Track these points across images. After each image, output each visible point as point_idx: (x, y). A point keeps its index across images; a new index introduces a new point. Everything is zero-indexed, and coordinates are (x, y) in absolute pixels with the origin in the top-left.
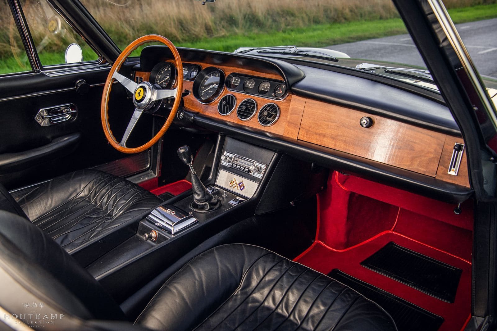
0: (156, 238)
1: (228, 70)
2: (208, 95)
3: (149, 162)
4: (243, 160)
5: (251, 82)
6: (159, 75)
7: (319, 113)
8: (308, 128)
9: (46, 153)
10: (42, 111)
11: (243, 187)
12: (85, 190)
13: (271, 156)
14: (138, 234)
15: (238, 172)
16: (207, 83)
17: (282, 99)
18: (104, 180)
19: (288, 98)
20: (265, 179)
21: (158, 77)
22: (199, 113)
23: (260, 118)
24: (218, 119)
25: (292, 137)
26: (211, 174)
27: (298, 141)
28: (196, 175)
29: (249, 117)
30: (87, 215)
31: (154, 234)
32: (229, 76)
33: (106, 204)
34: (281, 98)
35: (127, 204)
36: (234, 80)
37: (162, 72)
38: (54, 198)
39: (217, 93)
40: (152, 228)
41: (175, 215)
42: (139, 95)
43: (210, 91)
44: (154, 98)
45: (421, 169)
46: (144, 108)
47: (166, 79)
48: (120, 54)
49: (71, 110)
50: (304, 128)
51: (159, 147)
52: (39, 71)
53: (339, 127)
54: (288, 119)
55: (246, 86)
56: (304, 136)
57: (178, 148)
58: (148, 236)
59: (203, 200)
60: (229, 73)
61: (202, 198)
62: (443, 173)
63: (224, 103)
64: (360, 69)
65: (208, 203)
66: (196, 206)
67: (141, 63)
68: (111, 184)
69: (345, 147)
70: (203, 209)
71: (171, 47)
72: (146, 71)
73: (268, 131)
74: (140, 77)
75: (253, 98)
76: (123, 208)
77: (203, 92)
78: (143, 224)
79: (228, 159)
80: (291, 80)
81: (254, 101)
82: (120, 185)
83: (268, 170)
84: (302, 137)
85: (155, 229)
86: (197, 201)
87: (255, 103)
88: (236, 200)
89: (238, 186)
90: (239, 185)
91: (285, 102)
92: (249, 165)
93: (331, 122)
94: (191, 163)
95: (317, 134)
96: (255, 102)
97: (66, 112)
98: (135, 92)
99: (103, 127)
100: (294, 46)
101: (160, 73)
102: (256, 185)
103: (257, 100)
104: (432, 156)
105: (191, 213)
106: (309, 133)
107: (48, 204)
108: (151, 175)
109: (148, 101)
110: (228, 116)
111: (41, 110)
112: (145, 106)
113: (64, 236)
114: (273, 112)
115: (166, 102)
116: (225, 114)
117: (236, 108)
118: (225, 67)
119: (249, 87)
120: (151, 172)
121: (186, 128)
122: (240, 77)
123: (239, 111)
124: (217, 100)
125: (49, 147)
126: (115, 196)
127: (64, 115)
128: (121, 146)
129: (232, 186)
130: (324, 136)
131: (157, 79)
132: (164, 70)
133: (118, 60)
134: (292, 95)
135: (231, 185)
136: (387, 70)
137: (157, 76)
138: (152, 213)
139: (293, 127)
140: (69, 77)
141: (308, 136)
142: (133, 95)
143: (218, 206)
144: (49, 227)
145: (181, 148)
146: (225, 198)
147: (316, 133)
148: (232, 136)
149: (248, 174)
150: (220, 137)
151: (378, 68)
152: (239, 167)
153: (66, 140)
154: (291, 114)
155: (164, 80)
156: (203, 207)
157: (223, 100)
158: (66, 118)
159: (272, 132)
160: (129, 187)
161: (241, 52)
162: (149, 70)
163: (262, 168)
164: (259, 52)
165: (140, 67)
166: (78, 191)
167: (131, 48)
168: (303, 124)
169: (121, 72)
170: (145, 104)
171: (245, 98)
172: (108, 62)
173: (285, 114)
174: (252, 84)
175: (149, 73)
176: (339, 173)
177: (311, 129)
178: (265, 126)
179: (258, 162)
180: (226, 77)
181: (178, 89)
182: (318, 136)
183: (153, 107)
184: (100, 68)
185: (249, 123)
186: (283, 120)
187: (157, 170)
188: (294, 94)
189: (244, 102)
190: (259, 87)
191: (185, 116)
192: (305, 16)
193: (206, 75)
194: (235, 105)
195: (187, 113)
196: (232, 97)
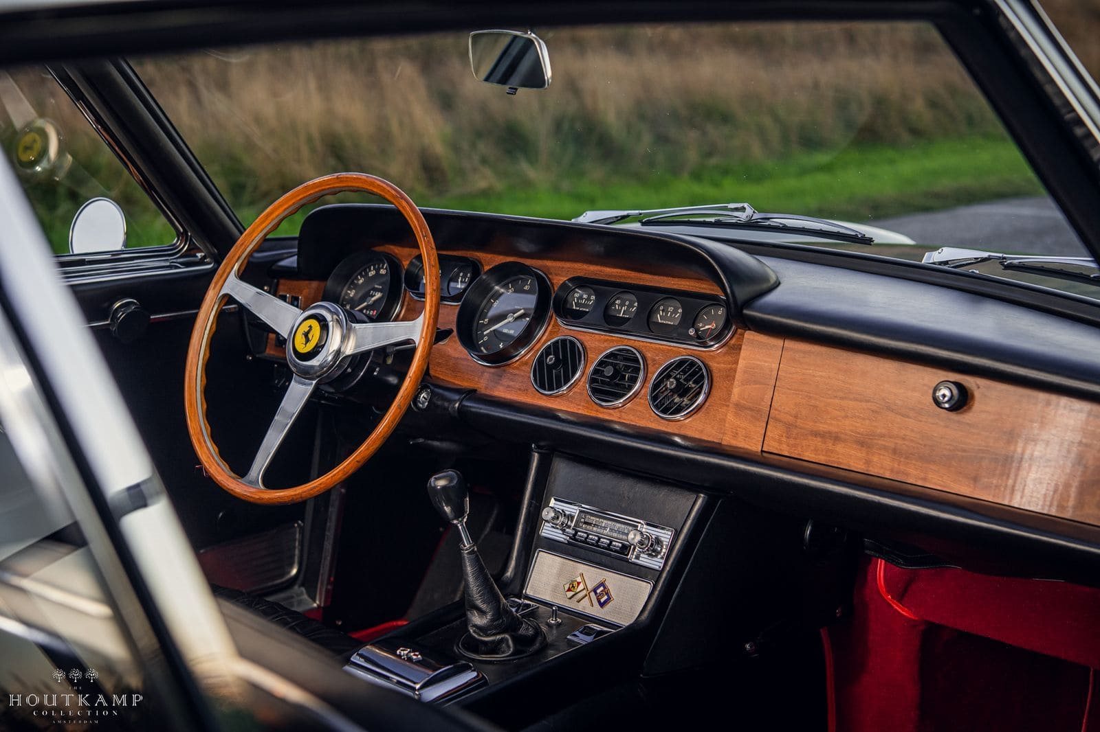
1: (560, 272)
2: (502, 341)
3: (296, 560)
4: (605, 521)
5: (627, 303)
6: (350, 289)
7: (821, 376)
8: (790, 419)
11: (606, 597)
13: (691, 505)
16: (497, 307)
17: (716, 346)
19: (733, 342)
20: (671, 568)
21: (347, 294)
22: (475, 391)
23: (654, 398)
24: (532, 405)
25: (747, 446)
26: (513, 563)
27: (765, 454)
28: (477, 556)
29: (624, 395)
32: (564, 285)
34: (712, 343)
36: (579, 299)
37: (361, 281)
39: (525, 338)
41: (420, 661)
42: (307, 340)
43: (505, 331)
44: (350, 349)
46: (318, 376)
47: (374, 299)
48: (241, 233)
50: (779, 421)
51: (330, 510)
53: (876, 412)
55: (612, 313)
56: (780, 442)
57: (429, 478)
59: (495, 628)
60: (562, 278)
61: (492, 620)
63: (551, 359)
64: (934, 263)
65: (510, 636)
66: (474, 646)
67: (299, 254)
69: (896, 466)
70: (498, 654)
71: (405, 211)
72: (311, 279)
73: (676, 431)
74: (294, 294)
75: (633, 345)
77: (485, 333)
79: (562, 519)
80: (742, 293)
81: (635, 352)
83: (680, 542)
84: (775, 444)
86: (477, 631)
87: (639, 357)
88: (588, 631)
89: (592, 594)
90: (596, 593)
91: (725, 354)
92: (623, 533)
93: (856, 400)
94: (465, 520)
95: (816, 434)
96: (638, 354)
98: (293, 333)
99: (192, 431)
100: (746, 205)
101: (352, 283)
102: (644, 588)
103: (644, 350)
106: (794, 432)
108: (305, 600)
109: (330, 358)
110: (562, 395)
112: (323, 369)
114: (691, 383)
115: (381, 362)
116: (553, 390)
117: (583, 373)
118: (549, 263)
119: (621, 315)
120: (302, 593)
121: (430, 442)
122: (594, 290)
123: (593, 381)
124: (527, 355)
128: (250, 487)
129: (573, 595)
130: (836, 438)
131: (343, 301)
132: (367, 274)
133: (242, 245)
134: (745, 330)
135: (571, 593)
137: (344, 292)
138: (352, 659)
139: (749, 417)
141: (792, 441)
142: (286, 339)
143: (537, 645)
145: (437, 476)
146: (554, 627)
147: (812, 431)
148: (572, 452)
149: (620, 558)
150: (536, 456)
151: (984, 260)
152: (596, 539)
154: (744, 383)
155: (365, 304)
156: (494, 648)
157: (547, 352)
159: (690, 433)
162: (323, 278)
163: (662, 539)
164: (644, 223)
165: (295, 265)
168: (776, 410)
169: (244, 276)
170: (321, 366)
171: (611, 344)
172: (200, 251)
173: (725, 385)
174: (631, 306)
175: (322, 284)
176: (885, 564)
177: (799, 420)
178: (669, 421)
179: (648, 524)
180: (556, 289)
181: (427, 316)
182: (819, 439)
183: (344, 374)
184: (177, 267)
185: (621, 411)
186: (720, 400)
187: (322, 584)
188: (750, 330)
189: (607, 356)
190: (650, 311)
191: (434, 400)
192: (767, 121)
193: (497, 285)
194: (582, 366)
195: (440, 391)
196: (572, 344)
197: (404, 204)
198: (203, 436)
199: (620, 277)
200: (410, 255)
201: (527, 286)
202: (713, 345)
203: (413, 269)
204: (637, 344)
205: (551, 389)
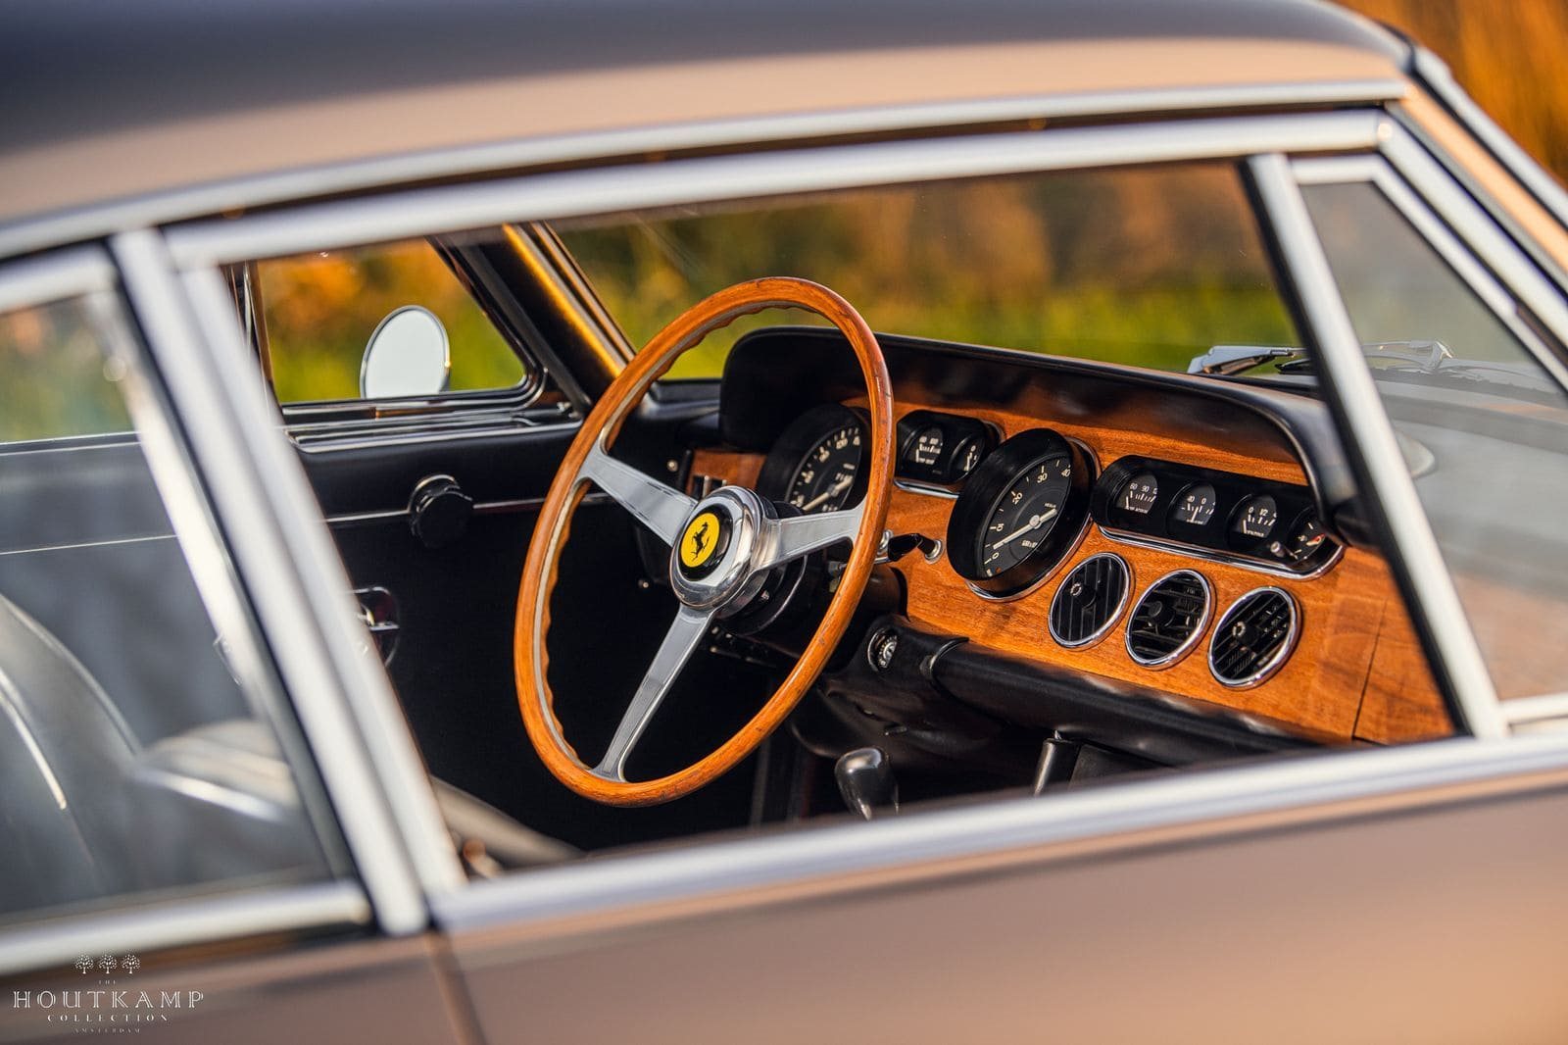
1: (1113, 445)
5: (1204, 501)
6: (805, 469)
8: (1395, 686)
17: (1317, 571)
19: (1339, 563)
21: (801, 478)
22: (967, 640)
23: (1217, 655)
24: (1048, 665)
25: (1335, 730)
27: (1358, 743)
29: (1175, 649)
32: (1114, 471)
34: (1312, 567)
36: (1135, 492)
37: (824, 457)
39: (1052, 555)
42: (700, 546)
43: (1026, 543)
44: (768, 558)
46: (715, 606)
47: (839, 487)
50: (1380, 689)
54: (1325, 654)
55: (1180, 516)
56: (1378, 723)
57: (840, 755)
60: (1112, 456)
63: (1077, 589)
72: (743, 449)
73: (1241, 706)
74: (716, 477)
75: (1195, 568)
77: (995, 547)
81: (1201, 580)
84: (1372, 727)
87: (1206, 589)
91: (1327, 582)
95: (1426, 710)
96: (1204, 584)
100: (1435, 344)
101: (810, 460)
103: (1214, 579)
106: (1398, 707)
109: (733, 576)
110: (1090, 647)
112: (722, 592)
114: (1272, 630)
116: (1078, 639)
117: (1124, 613)
118: (1102, 433)
119: (1192, 521)
122: (1158, 478)
123: (1135, 625)
124: (1051, 582)
128: (603, 780)
131: (794, 488)
132: (834, 444)
133: (613, 397)
137: (795, 476)
139: (1339, 684)
141: (1393, 722)
142: (671, 549)
145: (854, 752)
150: (1051, 748)
154: (1339, 629)
155: (825, 496)
157: (1078, 576)
165: (716, 425)
168: (1376, 672)
170: (720, 589)
171: (1170, 567)
172: (565, 400)
173: (1319, 634)
174: (1208, 506)
177: (1405, 689)
178: (1230, 687)
183: (756, 603)
184: (525, 425)
185: (1170, 674)
186: (1310, 657)
189: (1163, 585)
190: (1234, 515)
191: (902, 653)
193: (1022, 468)
194: (1122, 603)
195: (912, 639)
196: (1116, 565)
199: (1200, 459)
201: (1066, 471)
204: (1206, 568)
205: (1075, 637)
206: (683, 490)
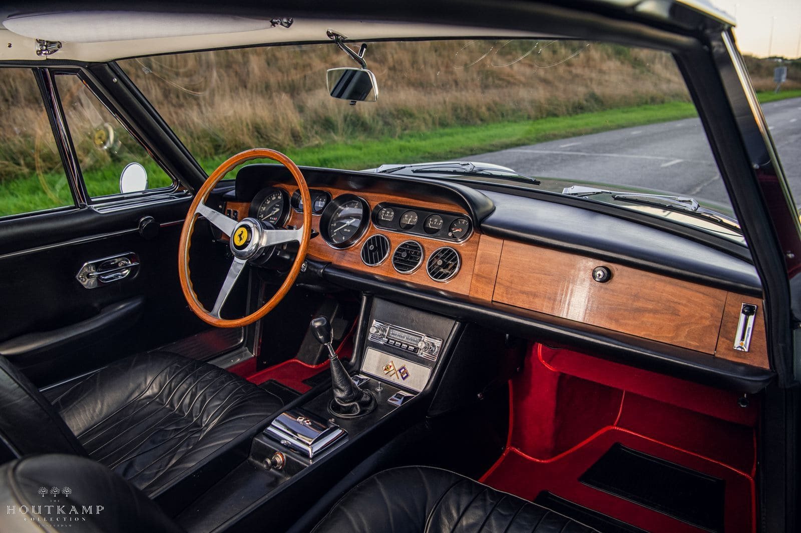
0: (282, 465)
1: (375, 199)
2: (343, 236)
3: (243, 334)
4: (404, 334)
5: (412, 216)
6: (263, 207)
7: (525, 261)
8: (508, 284)
9: (92, 330)
10: (87, 266)
11: (406, 375)
12: (154, 385)
13: (450, 327)
14: (251, 459)
15: (397, 352)
17: (463, 241)
18: (182, 369)
19: (471, 239)
20: (442, 362)
21: (261, 209)
22: (331, 263)
23: (430, 270)
24: (363, 272)
25: (484, 298)
26: (355, 355)
27: (494, 303)
28: (337, 360)
29: (412, 267)
30: (161, 427)
31: (279, 459)
32: (377, 207)
33: (189, 407)
35: (223, 408)
36: (385, 214)
37: (268, 203)
38: (105, 400)
39: (357, 234)
40: (277, 450)
41: (310, 425)
42: (241, 239)
43: (345, 230)
44: (264, 243)
45: (692, 343)
46: (247, 258)
47: (275, 212)
48: (206, 179)
49: (130, 262)
50: (502, 284)
52: (85, 206)
53: (558, 281)
54: (476, 271)
55: (403, 222)
56: (502, 296)
57: (311, 320)
58: (271, 462)
59: (349, 399)
60: (376, 203)
61: (348, 395)
62: (726, 349)
63: (372, 247)
64: (569, 194)
65: (357, 402)
66: (337, 408)
67: (236, 189)
68: (194, 375)
70: (352, 413)
71: (290, 167)
72: (242, 201)
73: (442, 288)
74: (234, 209)
75: (416, 240)
76: (218, 413)
77: (335, 231)
78: (259, 442)
79: (380, 332)
80: (479, 214)
81: (418, 243)
82: (209, 376)
83: (446, 348)
84: (500, 297)
85: (280, 450)
86: (340, 400)
87: (420, 246)
88: (399, 396)
89: (398, 372)
90: (400, 372)
91: (467, 246)
92: (415, 341)
93: (545, 274)
94: (331, 342)
95: (523, 292)
97: (123, 265)
98: (234, 233)
99: (183, 287)
101: (264, 203)
102: (428, 371)
103: (422, 243)
104: (707, 323)
105: (333, 420)
106: (511, 291)
107: (97, 411)
108: (246, 355)
109: (254, 248)
110: (378, 266)
111: (86, 264)
112: (250, 254)
113: (127, 463)
114: (450, 261)
115: (280, 248)
117: (389, 255)
118: (367, 194)
119: (409, 223)
120: (246, 350)
121: (307, 285)
122: (393, 209)
123: (395, 259)
124: (359, 244)
125: (97, 320)
126: (203, 394)
127: (120, 271)
128: (214, 318)
130: (535, 295)
131: (259, 215)
132: (271, 198)
133: (205, 187)
134: (481, 234)
135: (386, 372)
136: (617, 196)
138: (273, 423)
139: (484, 282)
140: (129, 213)
141: (509, 296)
142: (229, 238)
143: (372, 407)
144: (101, 449)
145: (316, 319)
146: (380, 393)
147: (521, 291)
148: (384, 297)
149: (413, 354)
150: (365, 298)
151: (598, 193)
152: (400, 344)
153: (122, 308)
154: (481, 263)
155: (271, 214)
156: (349, 410)
157: (369, 243)
158: (122, 275)
159: (451, 290)
160: (223, 379)
161: (384, 171)
162: (249, 200)
163: (436, 345)
164: (414, 172)
165: (235, 195)
166: (143, 387)
167: (225, 168)
168: (499, 279)
169: (207, 203)
170: (249, 252)
171: (404, 239)
172: (186, 189)
173: (469, 263)
174: (414, 218)
175: (249, 204)
176: (542, 346)
177: (513, 285)
178: (438, 282)
179: (427, 336)
180: (372, 209)
181: (305, 228)
182: (525, 295)
183: (262, 256)
184: (174, 198)
185: (411, 276)
186: (468, 272)
187: (255, 346)
188: (483, 234)
189: (403, 246)
190: (425, 222)
191: (310, 268)
192: (427, 117)
193: (340, 206)
194: (388, 251)
195: (312, 263)
196: (383, 238)
197: (291, 165)
198: (189, 289)
199: (407, 202)
200: (293, 189)
202: (460, 241)
203: (295, 197)
204: (418, 239)
205: (372, 263)
206: (224, 214)
